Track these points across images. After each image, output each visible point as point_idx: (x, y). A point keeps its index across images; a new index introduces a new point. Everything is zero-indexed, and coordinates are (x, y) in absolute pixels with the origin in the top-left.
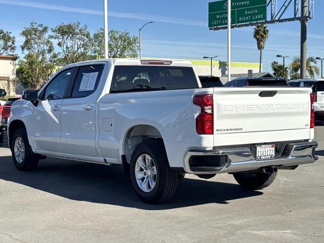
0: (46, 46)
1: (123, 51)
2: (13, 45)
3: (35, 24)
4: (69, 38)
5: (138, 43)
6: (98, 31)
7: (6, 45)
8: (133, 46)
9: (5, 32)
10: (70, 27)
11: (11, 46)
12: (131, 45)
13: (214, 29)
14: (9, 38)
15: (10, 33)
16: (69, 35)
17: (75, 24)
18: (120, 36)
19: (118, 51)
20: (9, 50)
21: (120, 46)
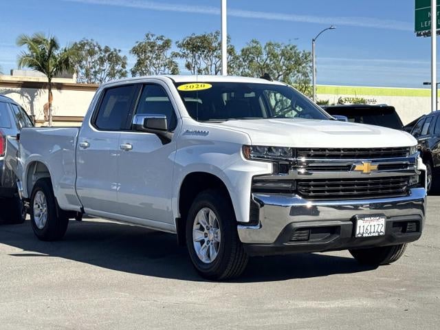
0: (167, 70)
1: (288, 74)
2: (124, 70)
3: (152, 36)
4: (203, 56)
5: (310, 61)
6: (247, 43)
7: (113, 69)
8: (303, 67)
9: (112, 50)
10: (204, 39)
11: (121, 71)
12: (300, 65)
13: (424, 34)
14: (118, 59)
15: (120, 51)
16: (204, 51)
17: (212, 34)
18: (283, 51)
19: (279, 76)
20: (117, 77)
21: (281, 67)
